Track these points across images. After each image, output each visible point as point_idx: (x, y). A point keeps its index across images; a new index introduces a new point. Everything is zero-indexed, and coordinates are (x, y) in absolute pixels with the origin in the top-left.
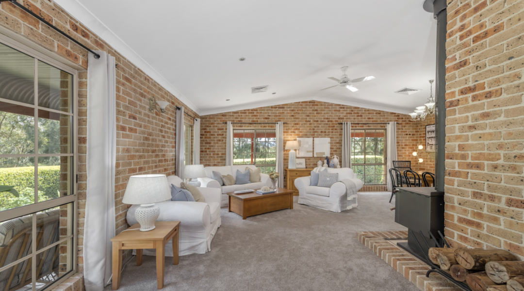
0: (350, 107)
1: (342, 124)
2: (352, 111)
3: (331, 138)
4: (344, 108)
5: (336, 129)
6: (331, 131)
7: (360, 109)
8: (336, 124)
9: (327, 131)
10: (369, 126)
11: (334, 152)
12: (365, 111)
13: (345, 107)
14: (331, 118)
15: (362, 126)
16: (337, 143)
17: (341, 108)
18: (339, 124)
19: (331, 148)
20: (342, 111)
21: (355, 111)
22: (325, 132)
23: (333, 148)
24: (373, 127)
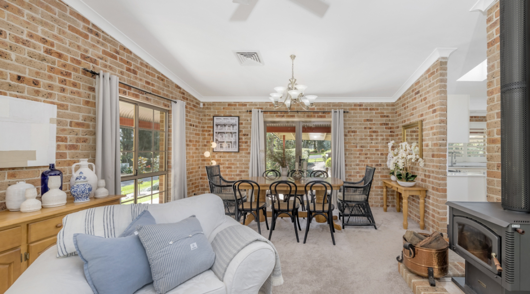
0: (113, 41)
1: (94, 74)
2: (117, 53)
3: (60, 106)
4: (97, 35)
5: (75, 85)
6: (57, 84)
7: (132, 56)
8: (75, 70)
9: (43, 81)
10: (147, 99)
11: (67, 151)
12: (142, 64)
13: (102, 34)
14: (59, 47)
15: (137, 96)
16: (79, 125)
17: (91, 31)
18: (85, 71)
19: (59, 139)
20: (92, 39)
21: (123, 55)
22: (36, 83)
23: (64, 140)
24: (155, 102)
